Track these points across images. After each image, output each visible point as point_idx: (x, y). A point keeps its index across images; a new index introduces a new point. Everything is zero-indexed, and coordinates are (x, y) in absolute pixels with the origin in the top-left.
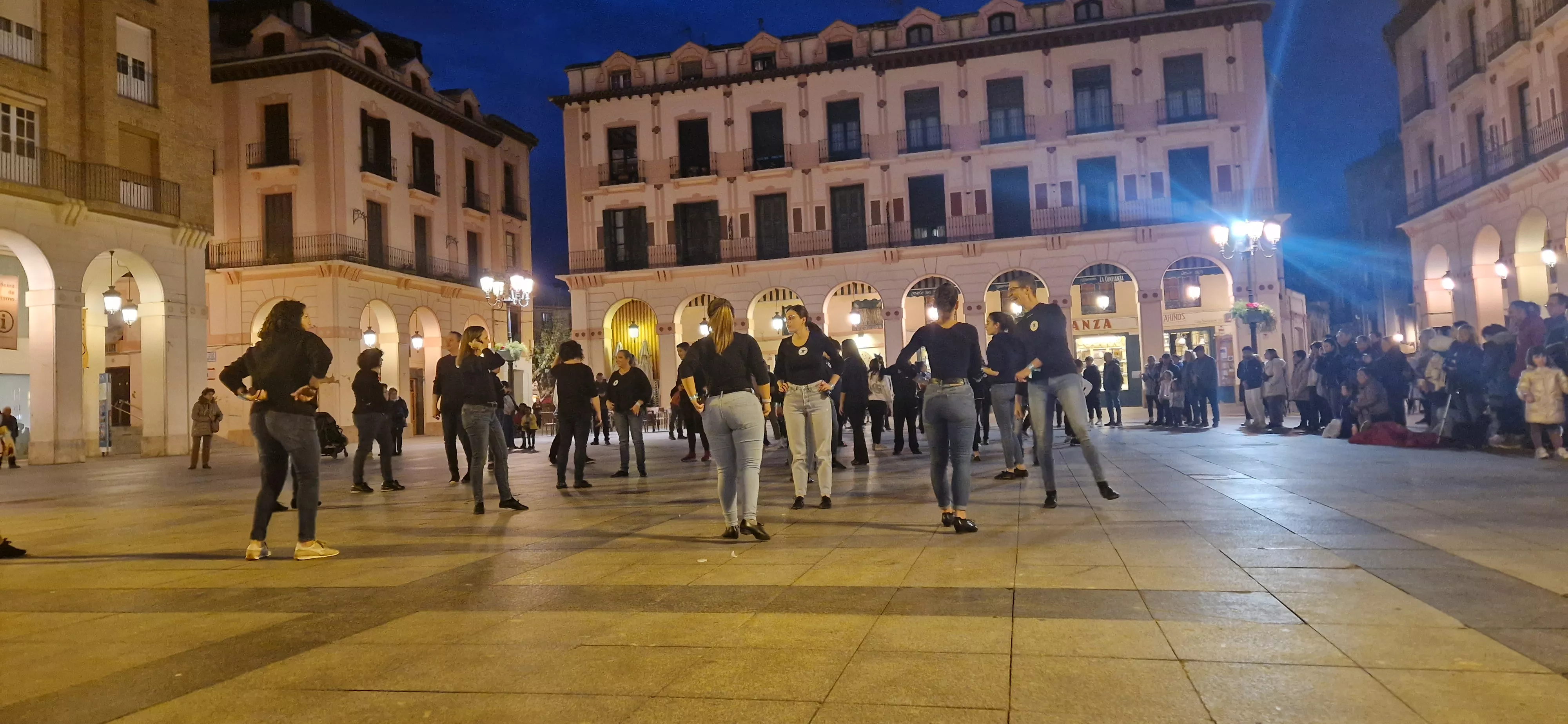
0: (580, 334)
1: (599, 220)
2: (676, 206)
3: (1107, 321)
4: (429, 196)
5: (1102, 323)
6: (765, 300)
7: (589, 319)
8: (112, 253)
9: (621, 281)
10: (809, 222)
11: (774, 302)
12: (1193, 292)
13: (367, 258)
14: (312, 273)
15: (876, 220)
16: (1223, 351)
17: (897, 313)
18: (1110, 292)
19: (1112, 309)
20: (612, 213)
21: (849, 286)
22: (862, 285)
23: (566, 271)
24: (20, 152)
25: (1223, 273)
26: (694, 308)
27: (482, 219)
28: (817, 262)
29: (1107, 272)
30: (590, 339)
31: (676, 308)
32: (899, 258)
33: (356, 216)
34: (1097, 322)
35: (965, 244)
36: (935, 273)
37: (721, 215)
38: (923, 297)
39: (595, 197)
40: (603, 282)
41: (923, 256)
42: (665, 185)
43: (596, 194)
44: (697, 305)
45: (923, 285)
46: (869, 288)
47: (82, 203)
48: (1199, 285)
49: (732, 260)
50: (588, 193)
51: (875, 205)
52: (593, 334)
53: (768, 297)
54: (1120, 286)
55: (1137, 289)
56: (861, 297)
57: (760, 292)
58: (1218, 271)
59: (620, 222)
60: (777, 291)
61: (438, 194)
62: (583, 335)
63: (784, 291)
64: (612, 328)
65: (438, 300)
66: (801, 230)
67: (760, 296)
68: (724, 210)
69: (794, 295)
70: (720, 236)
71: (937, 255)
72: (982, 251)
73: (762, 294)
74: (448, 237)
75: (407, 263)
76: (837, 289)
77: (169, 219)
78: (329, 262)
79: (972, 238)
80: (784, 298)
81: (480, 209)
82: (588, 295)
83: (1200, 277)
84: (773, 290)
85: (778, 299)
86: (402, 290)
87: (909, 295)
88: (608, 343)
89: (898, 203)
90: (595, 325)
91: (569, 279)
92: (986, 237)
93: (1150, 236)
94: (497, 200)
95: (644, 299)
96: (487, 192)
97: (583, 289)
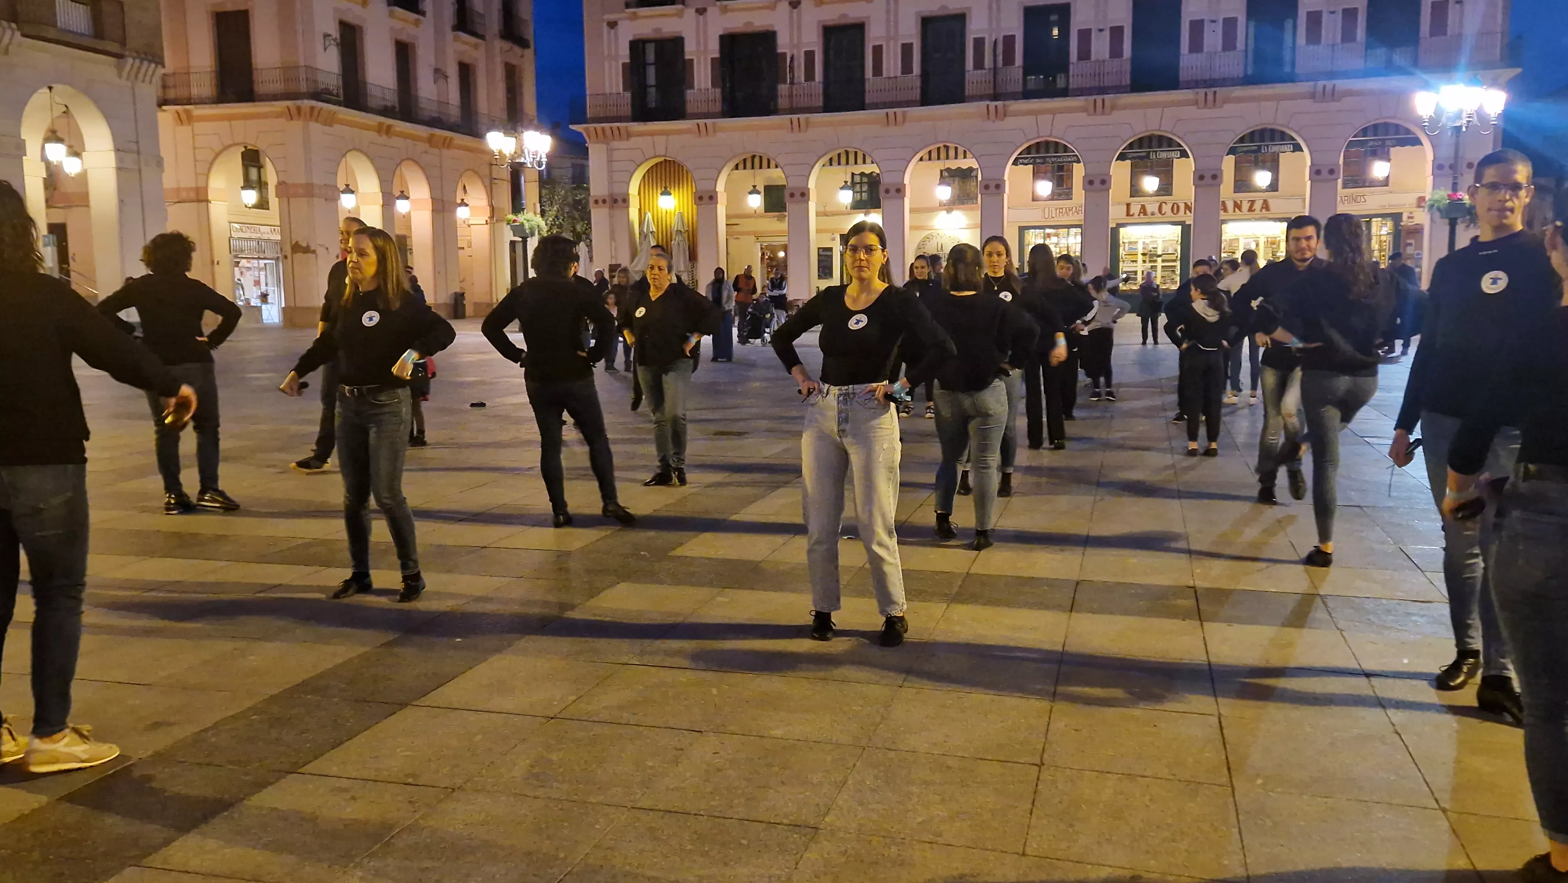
0: (600, 202)
1: (624, 54)
2: (722, 38)
3: (1265, 202)
4: (413, 16)
5: (1258, 205)
6: (831, 164)
7: (611, 182)
8: (50, 88)
9: (652, 134)
10: (892, 64)
11: (842, 168)
12: (1379, 169)
13: (342, 99)
14: (278, 116)
15: (979, 64)
16: (1410, 244)
17: (998, 187)
18: (1273, 166)
19: (1274, 187)
20: (641, 45)
21: (939, 148)
22: (956, 148)
23: (582, 120)
25: (1422, 144)
26: (741, 172)
27: (476, 47)
28: (900, 118)
29: (1273, 140)
30: (611, 208)
31: (720, 172)
32: (1005, 115)
33: (327, 43)
34: (1253, 202)
35: (1091, 98)
36: (1050, 136)
37: (779, 51)
38: (1031, 166)
39: (620, 23)
40: (629, 136)
41: (1035, 113)
42: (709, 9)
43: (621, 19)
44: (745, 168)
45: (1033, 150)
46: (965, 152)
47: (14, 25)
48: (1389, 160)
49: (792, 111)
50: (612, 17)
51: (979, 43)
52: (616, 201)
53: (836, 159)
54: (1287, 159)
55: (1309, 163)
56: (953, 164)
57: (825, 154)
58: (1416, 142)
59: (651, 56)
60: (847, 153)
61: (423, 14)
62: (604, 201)
63: (856, 153)
64: (639, 194)
65: (426, 152)
66: (881, 75)
67: (825, 159)
68: (783, 44)
69: (868, 160)
70: (779, 78)
71: (1053, 112)
72: (1114, 107)
73: (828, 157)
74: (437, 71)
75: (389, 104)
76: (923, 153)
77: (114, 47)
78: (298, 102)
79: (1102, 90)
80: (856, 163)
81: (474, 34)
82: (610, 151)
83: (1392, 149)
84: (842, 151)
85: (847, 163)
86: (383, 139)
87: (1015, 163)
88: (634, 213)
89: (1009, 40)
90: (617, 190)
91: (586, 130)
92: (1118, 89)
93: (1333, 94)
94: (494, 22)
95: (680, 159)
96: (481, 11)
97: (603, 143)
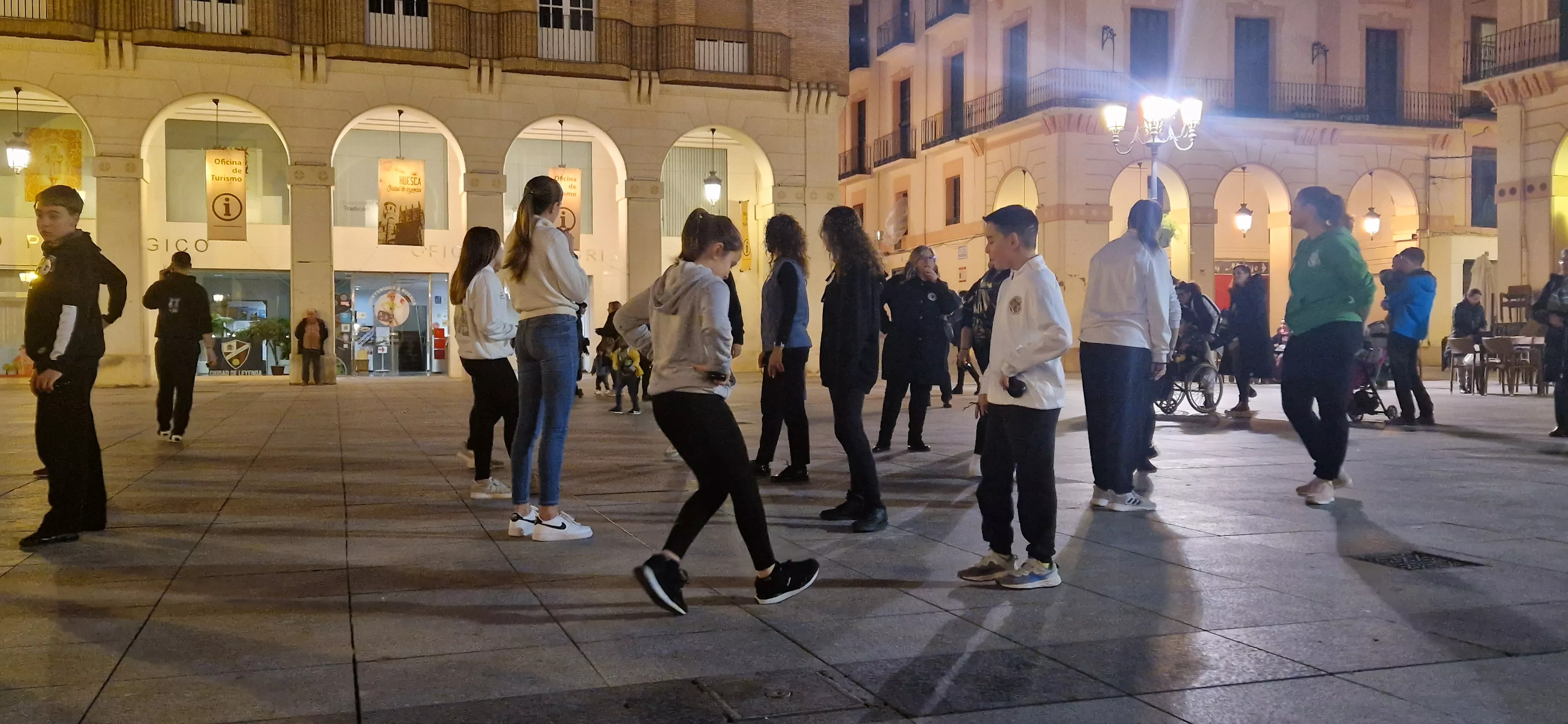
7: (1525, 161)
8: (713, 131)
24: (575, 26)
30: (1524, 199)
40: (1554, 85)
47: (655, 74)
52: (1531, 188)
62: (1513, 191)
65: (1286, 152)
78: (1048, 112)
82: (1524, 116)
88: (1560, 204)
90: (1535, 171)
91: (1488, 87)
97: (1517, 102)
